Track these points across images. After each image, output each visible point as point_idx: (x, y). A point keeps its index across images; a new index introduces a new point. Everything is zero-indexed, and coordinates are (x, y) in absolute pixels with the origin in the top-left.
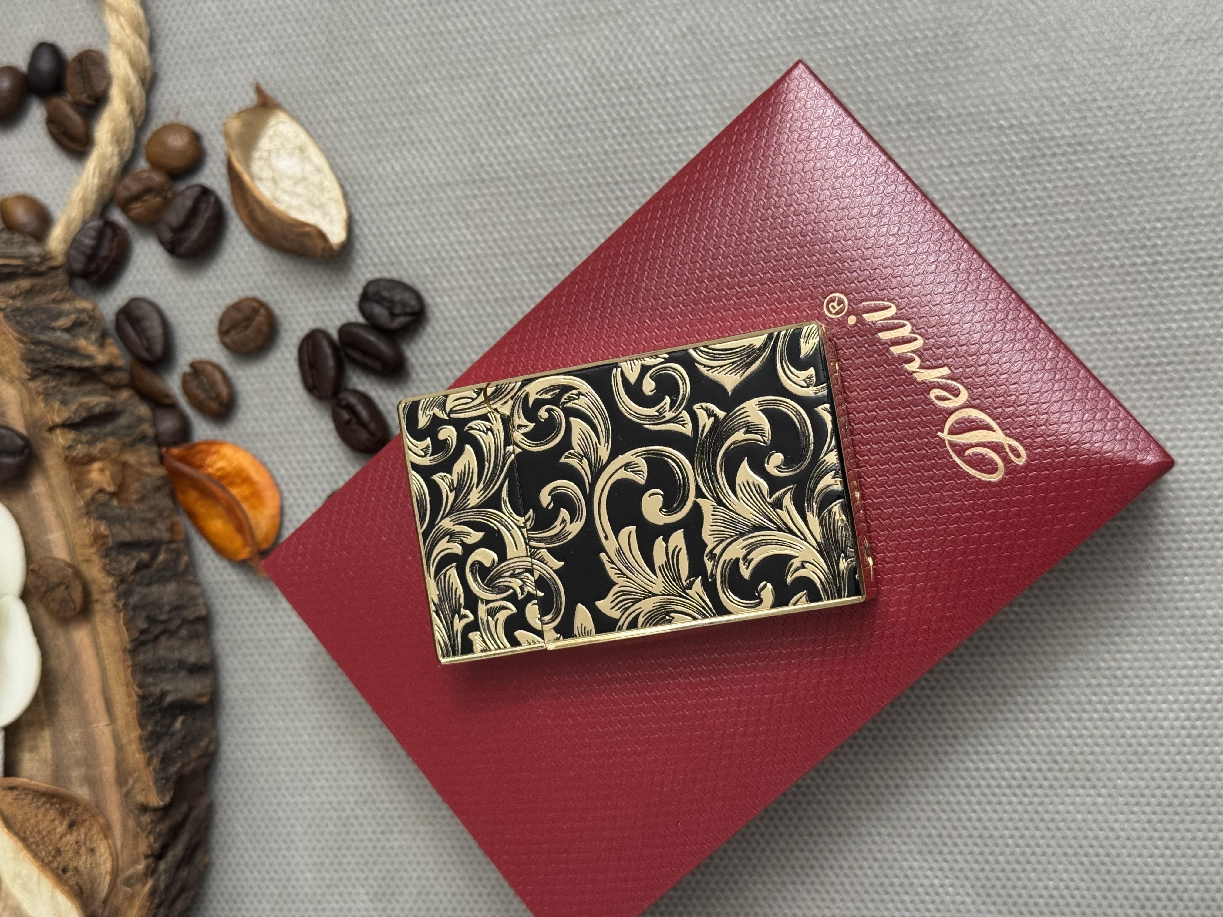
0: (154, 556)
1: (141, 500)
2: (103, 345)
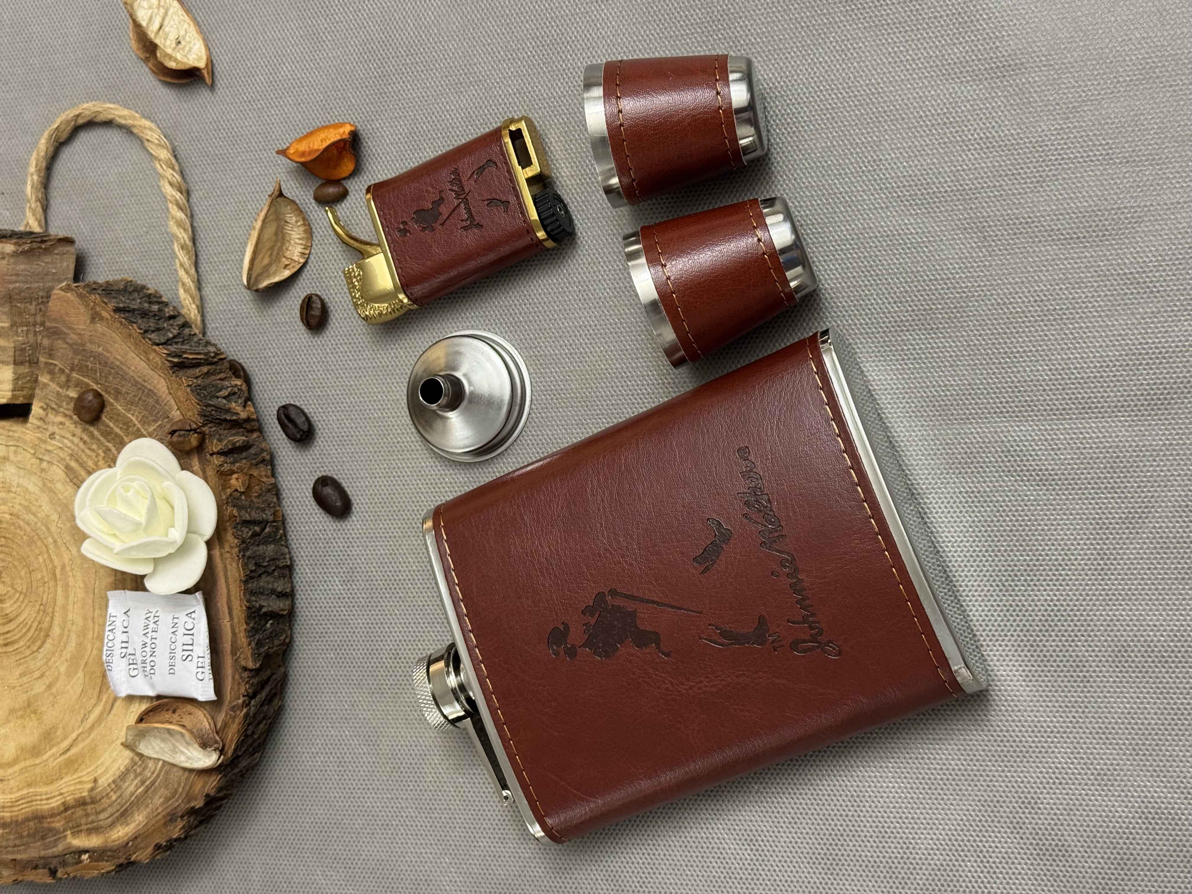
0: (263, 530)
1: (258, 497)
2: (244, 407)
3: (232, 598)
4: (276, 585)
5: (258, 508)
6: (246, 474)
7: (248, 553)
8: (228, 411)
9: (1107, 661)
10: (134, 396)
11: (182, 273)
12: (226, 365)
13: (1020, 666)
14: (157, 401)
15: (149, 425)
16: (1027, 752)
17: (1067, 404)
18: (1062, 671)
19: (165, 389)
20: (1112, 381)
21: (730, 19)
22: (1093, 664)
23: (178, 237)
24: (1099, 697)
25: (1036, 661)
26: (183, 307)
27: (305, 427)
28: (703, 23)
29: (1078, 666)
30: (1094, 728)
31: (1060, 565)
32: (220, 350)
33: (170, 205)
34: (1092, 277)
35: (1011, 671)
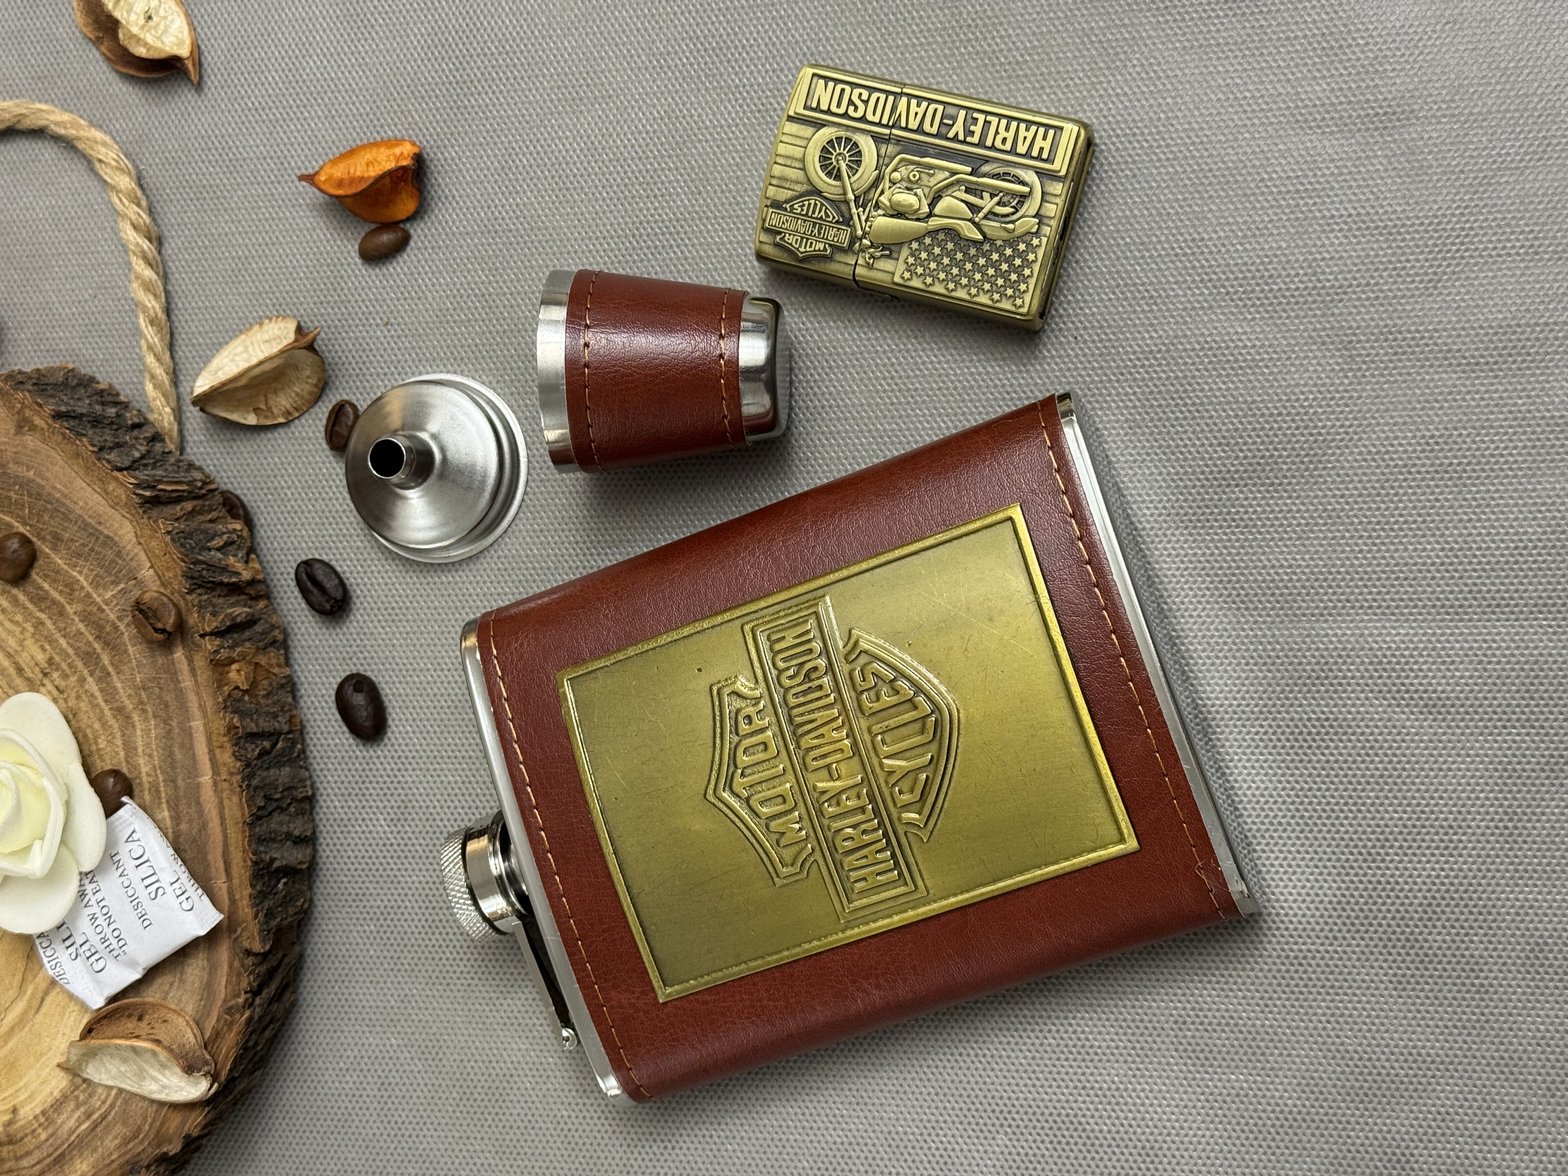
0: (274, 745)
1: (266, 696)
2: (247, 562)
3: (231, 848)
4: (292, 826)
5: (267, 713)
6: (250, 663)
7: (255, 782)
8: (225, 570)
9: (1514, 964)
10: (83, 545)
11: (150, 359)
12: (218, 498)
13: (1390, 968)
14: (119, 554)
15: (105, 588)
16: (1397, 1089)
17: (1466, 599)
18: (1449, 977)
19: (131, 536)
20: (1531, 569)
21: (985, 25)
22: (1495, 968)
23: (145, 306)
24: (1502, 1015)
25: (1413, 962)
26: (152, 411)
27: (338, 595)
28: (945, 29)
29: (1473, 970)
30: (1493, 1058)
31: (1451, 827)
32: (208, 477)
33: (134, 259)
34: (1505, 419)
35: (1377, 974)
